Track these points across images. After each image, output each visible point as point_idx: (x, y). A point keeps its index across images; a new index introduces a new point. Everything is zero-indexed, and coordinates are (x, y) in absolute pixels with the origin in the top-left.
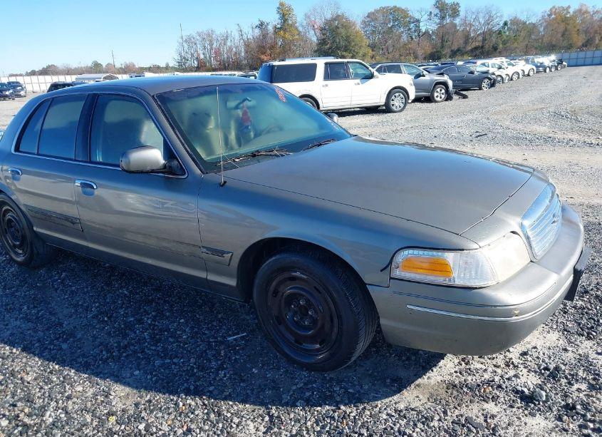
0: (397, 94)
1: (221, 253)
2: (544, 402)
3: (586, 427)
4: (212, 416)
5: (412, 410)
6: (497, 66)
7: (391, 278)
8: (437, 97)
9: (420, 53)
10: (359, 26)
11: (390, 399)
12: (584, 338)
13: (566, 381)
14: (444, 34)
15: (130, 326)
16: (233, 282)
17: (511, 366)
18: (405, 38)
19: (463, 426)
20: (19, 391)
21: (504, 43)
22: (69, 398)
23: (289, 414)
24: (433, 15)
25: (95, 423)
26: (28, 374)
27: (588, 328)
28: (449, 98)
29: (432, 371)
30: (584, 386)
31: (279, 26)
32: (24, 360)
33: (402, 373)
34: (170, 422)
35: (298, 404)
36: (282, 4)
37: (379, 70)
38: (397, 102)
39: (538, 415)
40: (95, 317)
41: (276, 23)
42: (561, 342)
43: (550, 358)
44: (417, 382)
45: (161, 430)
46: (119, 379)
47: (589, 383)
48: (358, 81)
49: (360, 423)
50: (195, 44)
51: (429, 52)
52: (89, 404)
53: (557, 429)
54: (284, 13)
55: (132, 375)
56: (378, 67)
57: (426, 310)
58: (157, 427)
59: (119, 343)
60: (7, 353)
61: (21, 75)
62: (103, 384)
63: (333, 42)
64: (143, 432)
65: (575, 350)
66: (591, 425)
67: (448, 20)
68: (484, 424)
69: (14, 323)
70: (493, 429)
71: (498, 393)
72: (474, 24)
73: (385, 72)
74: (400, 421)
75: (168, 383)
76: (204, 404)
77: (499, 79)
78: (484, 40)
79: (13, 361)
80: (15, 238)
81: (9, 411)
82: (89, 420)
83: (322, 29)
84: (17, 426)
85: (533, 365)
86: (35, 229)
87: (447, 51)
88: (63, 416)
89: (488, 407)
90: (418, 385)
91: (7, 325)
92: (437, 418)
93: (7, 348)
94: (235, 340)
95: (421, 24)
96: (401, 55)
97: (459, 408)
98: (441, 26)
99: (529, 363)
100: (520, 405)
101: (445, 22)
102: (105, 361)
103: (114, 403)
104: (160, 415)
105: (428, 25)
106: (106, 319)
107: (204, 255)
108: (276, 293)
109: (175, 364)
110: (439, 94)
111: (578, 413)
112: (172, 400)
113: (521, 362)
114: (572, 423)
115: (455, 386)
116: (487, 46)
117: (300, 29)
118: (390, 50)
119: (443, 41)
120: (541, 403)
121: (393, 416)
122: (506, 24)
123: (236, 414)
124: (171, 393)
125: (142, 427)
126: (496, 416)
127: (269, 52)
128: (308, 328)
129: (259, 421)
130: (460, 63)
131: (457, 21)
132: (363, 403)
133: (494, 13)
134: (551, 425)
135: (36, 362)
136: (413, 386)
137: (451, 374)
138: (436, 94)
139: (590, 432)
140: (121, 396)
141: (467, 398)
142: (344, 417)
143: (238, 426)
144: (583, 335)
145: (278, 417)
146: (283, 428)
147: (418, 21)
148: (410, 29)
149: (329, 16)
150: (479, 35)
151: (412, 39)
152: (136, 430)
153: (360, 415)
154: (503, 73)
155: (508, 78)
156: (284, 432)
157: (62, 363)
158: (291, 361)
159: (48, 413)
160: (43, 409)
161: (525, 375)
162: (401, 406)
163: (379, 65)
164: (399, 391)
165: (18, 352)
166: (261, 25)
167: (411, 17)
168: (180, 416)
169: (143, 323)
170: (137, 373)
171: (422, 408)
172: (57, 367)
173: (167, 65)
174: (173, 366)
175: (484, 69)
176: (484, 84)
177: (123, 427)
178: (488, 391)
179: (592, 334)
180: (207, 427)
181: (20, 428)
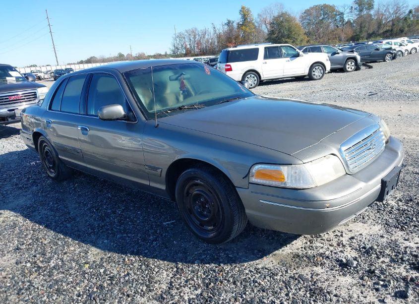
0: (317, 67)
1: (155, 169)
2: (354, 268)
3: (378, 284)
4: (143, 267)
5: (266, 269)
6: (399, 44)
7: (250, 183)
8: (348, 68)
9: (343, 36)
10: (298, 20)
11: (254, 262)
12: (399, 229)
13: (375, 256)
14: (362, 23)
15: (107, 215)
16: (163, 187)
17: (341, 245)
18: (332, 26)
19: (296, 279)
20: (39, 249)
21: (409, 26)
22: (65, 253)
23: (189, 268)
24: (353, 9)
25: (77, 267)
26: (46, 240)
27: (403, 223)
28: (357, 68)
29: (286, 246)
30: (387, 260)
31: (241, 23)
32: (45, 232)
33: (266, 247)
34: (118, 269)
35: (196, 262)
36: (243, 8)
37: (305, 51)
38: (317, 73)
39: (348, 275)
40: (89, 209)
41: (239, 21)
42: (381, 232)
43: (369, 241)
44: (274, 253)
45: (112, 273)
46: (95, 244)
47: (391, 258)
48: (289, 59)
49: (230, 275)
50: (184, 38)
51: (351, 36)
52: (76, 257)
53: (358, 285)
54: (245, 14)
55: (103, 242)
56: (304, 48)
57: (270, 203)
58: (110, 271)
59: (99, 225)
60: (37, 228)
61: (74, 64)
62: (85, 247)
63: (279, 32)
64: (102, 274)
65: (389, 237)
66: (382, 283)
67: (365, 12)
68: (310, 279)
69: (43, 212)
70: (315, 282)
71: (325, 261)
72: (385, 13)
73: (309, 52)
74: (256, 275)
75: (122, 248)
76: (140, 260)
77: (400, 53)
78: (393, 25)
79: (39, 233)
80: (50, 163)
81: (32, 259)
82: (74, 265)
83: (271, 24)
84: (35, 267)
85: (356, 245)
86: (59, 156)
87: (364, 34)
88: (60, 263)
89: (317, 269)
90: (275, 255)
91: (40, 213)
92: (280, 274)
93: (37, 225)
94: (168, 224)
95: (345, 16)
96: (329, 39)
97: (297, 269)
98: (360, 17)
99: (353, 244)
100: (338, 269)
101: (363, 14)
102: (89, 234)
103: (89, 258)
104: (114, 265)
105: (350, 16)
106: (95, 211)
107: (147, 171)
108: (188, 193)
109: (129, 237)
110: (350, 66)
111: (375, 276)
112: (122, 257)
113: (348, 243)
114: (370, 281)
115: (299, 256)
116: (395, 30)
117: (256, 24)
118: (321, 35)
119: (361, 27)
120: (352, 268)
121: (253, 272)
122: (410, 12)
123: (158, 267)
124: (123, 253)
125: (102, 271)
126: (319, 275)
127: (234, 41)
128: (205, 216)
129: (170, 271)
130: (370, 43)
131: (372, 12)
132: (236, 263)
133: (401, 4)
134: (355, 282)
135: (52, 233)
136: (271, 255)
137: (298, 249)
138: (347, 66)
139: (380, 287)
140: (94, 253)
141: (304, 264)
142: (221, 271)
143: (157, 273)
144: (398, 228)
145: (182, 269)
146: (183, 275)
147: (342, 14)
148: (336, 20)
149: (276, 14)
150: (389, 22)
151: (338, 27)
152: (98, 272)
153: (232, 270)
154: (403, 49)
155: (407, 52)
156: (183, 278)
157: (65, 234)
158: (198, 237)
159: (52, 261)
160: (50, 258)
161: (349, 252)
162: (260, 266)
163: (306, 47)
164: (261, 257)
165: (42, 228)
166: (229, 23)
167: (337, 11)
168: (125, 266)
169: (115, 214)
170: (106, 241)
171: (272, 268)
172: (62, 236)
173: (166, 53)
174: (127, 238)
175: (388, 46)
176: (387, 57)
177: (91, 270)
178: (319, 260)
179: (404, 227)
180: (138, 273)
181: (36, 268)
